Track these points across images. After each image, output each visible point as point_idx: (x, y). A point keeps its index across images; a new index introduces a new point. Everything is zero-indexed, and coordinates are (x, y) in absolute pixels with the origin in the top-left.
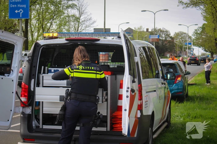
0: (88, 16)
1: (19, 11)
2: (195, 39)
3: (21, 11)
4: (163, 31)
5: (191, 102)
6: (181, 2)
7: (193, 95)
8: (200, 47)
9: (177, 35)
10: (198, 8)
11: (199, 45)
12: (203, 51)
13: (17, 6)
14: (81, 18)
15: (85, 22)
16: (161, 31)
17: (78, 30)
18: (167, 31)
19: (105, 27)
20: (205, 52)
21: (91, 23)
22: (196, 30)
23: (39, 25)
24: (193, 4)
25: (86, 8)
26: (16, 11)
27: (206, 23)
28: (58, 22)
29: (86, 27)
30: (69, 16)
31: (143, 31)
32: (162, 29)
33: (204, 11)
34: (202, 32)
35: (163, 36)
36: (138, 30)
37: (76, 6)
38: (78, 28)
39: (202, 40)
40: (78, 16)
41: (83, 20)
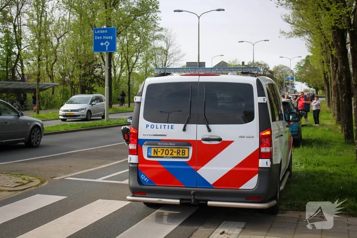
0: (177, 48)
1: (105, 44)
2: (297, 74)
3: (107, 44)
4: (262, 65)
5: (308, 146)
6: (283, 32)
7: (307, 138)
8: (303, 82)
9: (277, 68)
10: (302, 38)
11: (303, 81)
12: (307, 86)
13: (103, 38)
14: (169, 50)
15: (174, 55)
16: (259, 64)
17: (165, 64)
18: (265, 65)
19: (199, 60)
20: (308, 88)
21: (180, 56)
22: (298, 63)
23: (122, 59)
24: (297, 34)
25: (174, 39)
26: (102, 44)
27: (311, 54)
28: (145, 56)
29: (174, 61)
30: (155, 49)
31: (239, 65)
32: (259, 62)
33: (309, 42)
34: (305, 65)
35: (261, 70)
36: (233, 64)
37: (164, 37)
38: (166, 61)
39: (306, 74)
40: (165, 48)
41: (171, 52)
